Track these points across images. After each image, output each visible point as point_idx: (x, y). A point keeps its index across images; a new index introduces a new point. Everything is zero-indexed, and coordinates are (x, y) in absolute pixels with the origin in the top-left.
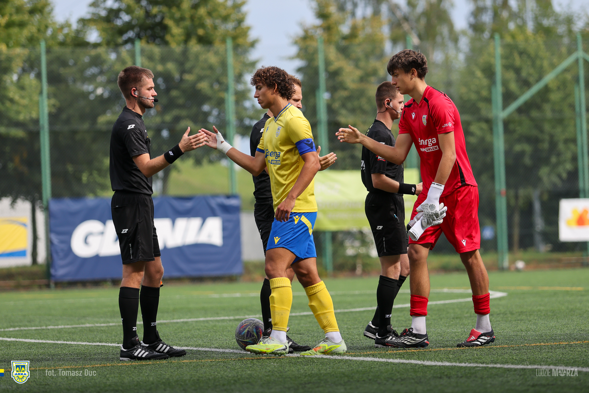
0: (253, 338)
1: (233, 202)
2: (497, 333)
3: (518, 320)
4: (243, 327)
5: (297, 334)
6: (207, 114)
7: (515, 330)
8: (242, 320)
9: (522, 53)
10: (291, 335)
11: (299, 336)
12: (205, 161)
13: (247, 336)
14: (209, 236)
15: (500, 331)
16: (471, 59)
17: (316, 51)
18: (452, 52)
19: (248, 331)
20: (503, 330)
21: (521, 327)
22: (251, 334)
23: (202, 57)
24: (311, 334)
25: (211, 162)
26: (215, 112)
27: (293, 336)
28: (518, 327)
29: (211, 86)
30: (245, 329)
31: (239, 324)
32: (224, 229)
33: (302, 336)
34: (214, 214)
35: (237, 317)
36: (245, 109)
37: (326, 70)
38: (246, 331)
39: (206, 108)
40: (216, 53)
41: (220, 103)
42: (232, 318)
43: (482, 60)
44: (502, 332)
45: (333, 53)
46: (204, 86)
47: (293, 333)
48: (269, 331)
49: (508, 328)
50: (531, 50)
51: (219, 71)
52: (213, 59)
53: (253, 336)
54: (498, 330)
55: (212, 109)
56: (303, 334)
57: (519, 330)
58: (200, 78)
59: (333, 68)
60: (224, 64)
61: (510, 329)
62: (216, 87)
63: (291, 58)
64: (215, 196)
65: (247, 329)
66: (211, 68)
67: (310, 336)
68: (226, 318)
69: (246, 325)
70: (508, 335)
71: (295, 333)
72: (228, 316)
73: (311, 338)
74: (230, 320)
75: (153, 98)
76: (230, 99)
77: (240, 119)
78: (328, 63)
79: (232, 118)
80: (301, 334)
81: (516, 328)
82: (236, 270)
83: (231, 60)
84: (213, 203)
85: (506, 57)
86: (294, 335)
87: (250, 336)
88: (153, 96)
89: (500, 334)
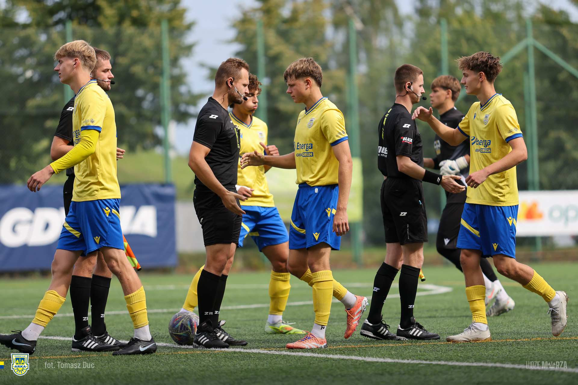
0: (187, 331)
1: (167, 191)
2: (442, 329)
3: (463, 316)
4: (176, 320)
5: (233, 328)
6: (141, 100)
7: (461, 326)
8: (175, 313)
9: (470, 39)
10: (227, 329)
11: (235, 330)
12: (139, 148)
13: (181, 329)
14: (143, 225)
15: (444, 327)
16: (416, 45)
17: (254, 36)
18: (396, 38)
19: (182, 324)
20: (447, 326)
21: (466, 323)
22: (185, 327)
23: (137, 40)
24: (248, 329)
25: (145, 149)
26: (150, 97)
27: (228, 330)
28: (463, 323)
29: (146, 70)
30: (179, 322)
31: (172, 317)
32: (159, 219)
33: (238, 330)
34: (147, 203)
35: (171, 310)
36: (181, 94)
37: (266, 55)
38: (180, 324)
39: (140, 92)
40: (151, 36)
41: (155, 88)
42: (165, 310)
43: (428, 45)
44: (447, 328)
45: (272, 37)
46: (137, 69)
47: (229, 327)
48: (203, 325)
49: (453, 324)
50: (479, 37)
51: (153, 54)
52: (147, 42)
53: (187, 329)
54: (443, 326)
55: (146, 94)
56: (240, 328)
57: (465, 326)
58: (134, 62)
59: (272, 52)
60: (159, 47)
61: (455, 326)
62: (151, 71)
63: (230, 42)
64: (149, 184)
65: (181, 322)
66: (145, 51)
67: (247, 330)
68: (160, 311)
69: (180, 318)
70: (452, 331)
71: (231, 327)
72: (162, 308)
73: (248, 332)
74: (164, 313)
75: (110, 80)
76: (165, 84)
77: (176, 105)
78: (267, 47)
79: (167, 103)
80: (237, 328)
81: (461, 324)
82: (171, 261)
83: (166, 43)
84: (147, 191)
85: (452, 43)
86: (230, 329)
87: (184, 329)
88: (109, 78)
89: (444, 330)
